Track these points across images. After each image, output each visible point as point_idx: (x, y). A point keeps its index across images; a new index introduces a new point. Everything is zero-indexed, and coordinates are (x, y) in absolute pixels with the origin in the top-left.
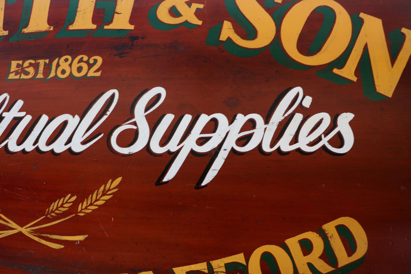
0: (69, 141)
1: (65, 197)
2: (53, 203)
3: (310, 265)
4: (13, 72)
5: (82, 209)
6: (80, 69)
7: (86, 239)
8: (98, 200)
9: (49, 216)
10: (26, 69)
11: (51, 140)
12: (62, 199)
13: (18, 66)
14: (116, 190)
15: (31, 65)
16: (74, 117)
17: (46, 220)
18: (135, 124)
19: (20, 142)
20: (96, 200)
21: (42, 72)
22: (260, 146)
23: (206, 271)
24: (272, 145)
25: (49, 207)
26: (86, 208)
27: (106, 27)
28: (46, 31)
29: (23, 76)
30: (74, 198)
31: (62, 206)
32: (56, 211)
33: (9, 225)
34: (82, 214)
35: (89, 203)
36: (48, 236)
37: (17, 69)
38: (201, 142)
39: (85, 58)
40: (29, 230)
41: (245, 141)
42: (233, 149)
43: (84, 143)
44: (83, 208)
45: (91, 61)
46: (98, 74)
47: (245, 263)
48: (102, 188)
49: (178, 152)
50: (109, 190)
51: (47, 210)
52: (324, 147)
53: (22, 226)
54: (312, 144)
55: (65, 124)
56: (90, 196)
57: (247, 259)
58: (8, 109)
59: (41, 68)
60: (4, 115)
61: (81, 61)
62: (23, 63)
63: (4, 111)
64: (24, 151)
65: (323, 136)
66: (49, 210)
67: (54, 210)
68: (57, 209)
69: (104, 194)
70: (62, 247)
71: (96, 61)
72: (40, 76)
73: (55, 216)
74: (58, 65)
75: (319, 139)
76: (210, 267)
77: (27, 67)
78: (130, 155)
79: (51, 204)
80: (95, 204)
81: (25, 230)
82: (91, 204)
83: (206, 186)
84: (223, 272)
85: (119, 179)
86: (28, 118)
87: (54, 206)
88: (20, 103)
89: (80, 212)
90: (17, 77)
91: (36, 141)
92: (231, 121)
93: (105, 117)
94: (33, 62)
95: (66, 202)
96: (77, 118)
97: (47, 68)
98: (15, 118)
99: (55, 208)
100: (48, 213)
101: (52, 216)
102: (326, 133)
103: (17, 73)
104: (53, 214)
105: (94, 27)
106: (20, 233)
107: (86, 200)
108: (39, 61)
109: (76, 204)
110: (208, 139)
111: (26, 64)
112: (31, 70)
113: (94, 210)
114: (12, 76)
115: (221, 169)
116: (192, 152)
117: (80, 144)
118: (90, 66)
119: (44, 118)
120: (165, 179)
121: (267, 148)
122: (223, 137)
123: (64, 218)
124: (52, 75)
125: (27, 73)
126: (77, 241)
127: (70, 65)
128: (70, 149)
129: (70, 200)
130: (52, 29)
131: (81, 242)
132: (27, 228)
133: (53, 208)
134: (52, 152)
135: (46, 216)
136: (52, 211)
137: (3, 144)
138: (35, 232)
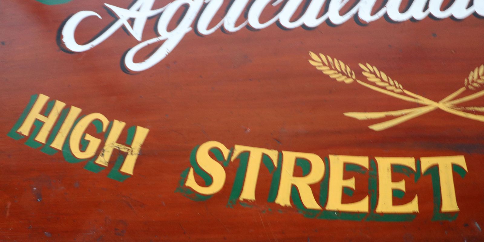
0: (470, 4)
9: (470, 87)
11: (446, 4)
17: (468, 92)
19: (404, 7)
25: (467, 77)
32: (479, 81)
40: (448, 104)
53: (437, 100)
68: (479, 78)
79: (469, 73)
99: (476, 77)
100: (468, 84)
104: (475, 85)
106: (438, 110)
128: (475, 14)
132: (444, 103)
133: (473, 78)
134: (452, 17)
135: (467, 88)
136: (473, 82)
137: (381, 13)
138: (458, 106)
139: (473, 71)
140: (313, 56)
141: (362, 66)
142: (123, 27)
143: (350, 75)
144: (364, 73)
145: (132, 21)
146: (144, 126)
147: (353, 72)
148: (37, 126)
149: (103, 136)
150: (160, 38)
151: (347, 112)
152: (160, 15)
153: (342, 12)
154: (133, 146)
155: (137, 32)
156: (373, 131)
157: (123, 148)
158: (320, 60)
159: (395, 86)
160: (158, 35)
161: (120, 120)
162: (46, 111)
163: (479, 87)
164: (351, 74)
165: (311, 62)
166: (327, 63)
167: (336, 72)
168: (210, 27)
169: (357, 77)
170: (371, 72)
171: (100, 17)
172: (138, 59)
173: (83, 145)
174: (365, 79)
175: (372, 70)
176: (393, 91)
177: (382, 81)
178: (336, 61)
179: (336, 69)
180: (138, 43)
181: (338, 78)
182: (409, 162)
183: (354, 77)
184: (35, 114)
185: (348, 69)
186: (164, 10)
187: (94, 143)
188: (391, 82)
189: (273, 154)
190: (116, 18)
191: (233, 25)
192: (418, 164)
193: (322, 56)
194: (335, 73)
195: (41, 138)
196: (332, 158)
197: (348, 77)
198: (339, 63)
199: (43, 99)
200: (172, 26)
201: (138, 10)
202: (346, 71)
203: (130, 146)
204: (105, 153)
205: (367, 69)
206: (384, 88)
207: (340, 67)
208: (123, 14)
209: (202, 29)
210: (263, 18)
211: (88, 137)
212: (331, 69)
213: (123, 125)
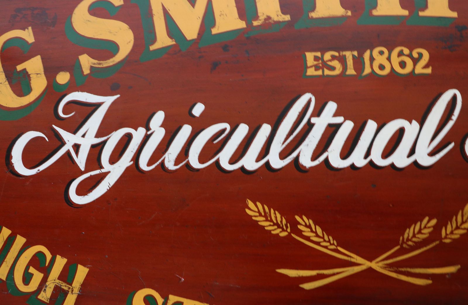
0: (412, 152)
1: (421, 221)
2: (408, 230)
4: (311, 67)
5: (446, 234)
6: (403, 65)
7: (459, 270)
9: (404, 246)
10: (329, 63)
11: (388, 152)
12: (418, 224)
13: (316, 58)
15: (333, 58)
16: (411, 123)
17: (402, 251)
19: (346, 153)
20: (463, 223)
21: (352, 67)
25: (403, 235)
26: (452, 233)
27: (421, 14)
28: (343, 17)
29: (327, 72)
30: (434, 222)
31: (420, 232)
32: (414, 239)
33: (353, 260)
34: (447, 241)
35: (454, 226)
36: (409, 270)
37: (316, 63)
39: (406, 51)
40: (381, 264)
43: (432, 154)
44: (448, 232)
45: (415, 55)
46: (429, 71)
51: (401, 238)
53: (370, 260)
55: (401, 132)
56: (454, 218)
58: (318, 113)
59: (350, 62)
60: (313, 120)
61: (401, 54)
62: (323, 55)
63: (313, 115)
64: (353, 166)
66: (403, 239)
67: (410, 238)
68: (414, 236)
70: (430, 282)
71: (421, 55)
72: (351, 71)
73: (412, 245)
74: (372, 59)
77: (330, 61)
79: (405, 230)
80: (463, 226)
81: (377, 265)
82: (457, 228)
86: (348, 127)
87: (409, 233)
88: (331, 107)
89: (446, 238)
90: (320, 73)
91: (368, 154)
93: (450, 124)
94: (336, 54)
95: (425, 227)
96: (415, 125)
97: (359, 63)
98: (330, 126)
99: (411, 235)
100: (403, 242)
101: (408, 245)
103: (317, 68)
104: (410, 243)
105: (406, 13)
106: (370, 269)
107: (449, 223)
108: (344, 53)
109: (437, 229)
111: (327, 56)
112: (336, 64)
113: (462, 235)
114: (311, 72)
117: (427, 155)
118: (415, 61)
119: (371, 126)
123: (426, 246)
124: (367, 70)
125: (333, 68)
126: (448, 274)
127: (389, 59)
128: (415, 163)
129: (429, 225)
130: (349, 13)
131: (452, 274)
132: (378, 262)
133: (409, 235)
134: (393, 166)
135: (402, 246)
136: (408, 240)
137: (322, 158)
138: (390, 266)
139: (409, 228)
140: (251, 204)
141: (298, 218)
142: (68, 153)
143: (285, 228)
144: (300, 227)
145: (77, 147)
146: (84, 265)
147: (289, 225)
149: (46, 271)
150: (103, 171)
151: (280, 268)
152: (104, 143)
153: (283, 155)
154: (73, 285)
155: (81, 160)
156: (303, 289)
157: (64, 286)
158: (256, 210)
159: (329, 241)
160: (101, 167)
161: (63, 256)
163: (413, 245)
164: (287, 227)
165: (248, 211)
166: (263, 214)
167: (272, 224)
169: (292, 231)
170: (306, 226)
171: (46, 139)
172: (82, 190)
173: (27, 278)
174: (299, 233)
175: (308, 224)
176: (326, 247)
177: (317, 236)
178: (272, 211)
179: (271, 221)
180: (82, 173)
181: (274, 230)
183: (289, 230)
185: (284, 221)
186: (108, 139)
187: (37, 276)
188: (326, 238)
190: (62, 143)
191: (173, 163)
193: (259, 204)
194: (270, 225)
197: (283, 230)
198: (275, 213)
201: (83, 136)
202: (281, 222)
203: (71, 285)
204: (47, 289)
205: (303, 221)
206: (318, 244)
207: (276, 218)
208: (69, 139)
209: (143, 164)
210: (202, 158)
211: (32, 270)
212: (267, 220)
213: (65, 260)
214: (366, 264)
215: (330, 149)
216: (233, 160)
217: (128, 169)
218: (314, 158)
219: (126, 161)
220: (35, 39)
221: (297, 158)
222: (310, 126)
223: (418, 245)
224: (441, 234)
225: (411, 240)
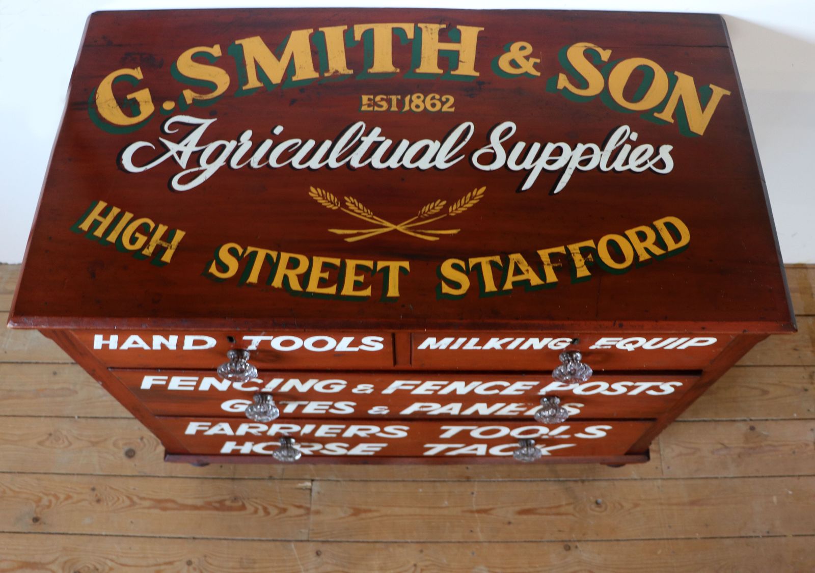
0: (433, 159)
1: (435, 202)
2: (424, 207)
3: (647, 250)
4: (365, 105)
5: (452, 210)
6: (433, 105)
7: (459, 232)
8: (467, 203)
9: (421, 216)
10: (379, 103)
11: (415, 159)
12: (433, 204)
13: (369, 99)
14: (482, 196)
15: (382, 99)
16: (434, 142)
17: (420, 220)
18: (492, 148)
19: (384, 159)
20: (465, 204)
21: (396, 105)
22: (598, 167)
23: (565, 253)
24: (608, 166)
25: (421, 210)
26: (456, 209)
27: (452, 73)
28: (393, 73)
29: (376, 109)
30: (444, 203)
31: (433, 208)
32: (429, 213)
33: (383, 224)
34: (453, 214)
35: (459, 205)
36: (423, 231)
37: (369, 102)
38: (550, 162)
39: (437, 97)
40: (404, 227)
41: (585, 163)
42: (576, 168)
43: (448, 161)
44: (454, 209)
45: (444, 99)
46: (453, 110)
47: (594, 246)
48: (469, 195)
49: (532, 169)
50: (476, 196)
51: (419, 212)
52: (650, 169)
53: (396, 224)
54: (639, 166)
55: (426, 148)
56: (459, 201)
57: (596, 244)
58: (367, 134)
59: (394, 103)
60: (363, 139)
61: (433, 98)
62: (374, 98)
63: (363, 135)
64: (389, 168)
65: (648, 161)
66: (421, 212)
67: (426, 211)
68: (429, 211)
69: (471, 198)
70: (437, 239)
71: (448, 100)
72: (394, 108)
73: (427, 216)
74: (411, 101)
75: (646, 163)
76: (567, 250)
77: (380, 101)
78: (490, 171)
79: (423, 207)
80: (465, 206)
81: (401, 228)
82: (461, 207)
83: (558, 193)
84: (578, 253)
85: (483, 189)
86: (388, 143)
87: (425, 209)
88: (377, 130)
90: (371, 109)
91: (401, 160)
92: (573, 148)
93: (464, 144)
94: (385, 97)
95: (437, 206)
96: (438, 143)
97: (401, 104)
98: (375, 142)
99: (427, 210)
100: (421, 214)
101: (424, 216)
102: (651, 159)
103: (369, 106)
104: (426, 215)
105: (441, 71)
106: (395, 231)
107: (455, 204)
108: (391, 97)
109: (446, 208)
110: (555, 161)
111: (378, 98)
112: (384, 104)
113: (463, 211)
114: (364, 108)
115: (568, 182)
116: (543, 169)
117: (443, 162)
118: (443, 103)
119: (405, 143)
120: (524, 188)
121: (603, 168)
122: (568, 159)
123: (436, 217)
124: (407, 108)
125: (381, 106)
126: (451, 234)
127: (424, 101)
128: (435, 167)
129: (441, 204)
130: (398, 70)
131: (454, 235)
132: (401, 226)
134: (418, 168)
135: (419, 217)
136: (424, 213)
137: (367, 162)
138: (410, 229)
139: (426, 206)
140: (313, 189)
141: (346, 198)
142: (172, 157)
143: (336, 204)
144: (347, 204)
145: (180, 153)
146: (182, 229)
147: (339, 202)
148: (96, 224)
149: (150, 235)
150: (201, 168)
151: (331, 228)
152: (202, 151)
153: (338, 160)
154: (172, 243)
155: (183, 162)
156: (346, 242)
157: (165, 245)
158: (316, 192)
159: (368, 212)
160: (199, 166)
161: (164, 224)
162: (104, 214)
164: (338, 203)
165: (310, 194)
166: (321, 195)
167: (327, 201)
168: (239, 164)
169: (341, 206)
170: (352, 203)
171: (154, 147)
172: (182, 181)
173: (133, 240)
174: (347, 207)
175: (353, 201)
176: (365, 216)
177: (359, 209)
178: (328, 194)
179: (327, 199)
180: (183, 170)
181: (328, 205)
182: (369, 264)
183: (339, 205)
184: (95, 215)
185: (336, 200)
186: (206, 148)
187: (142, 239)
188: (365, 210)
189: (274, 254)
190: (168, 150)
191: (257, 163)
192: (375, 265)
193: (319, 190)
194: (326, 203)
195: (99, 233)
196: (315, 259)
197: (335, 205)
198: (330, 195)
199: (102, 205)
200: (211, 160)
201: (186, 145)
202: (334, 200)
203: (170, 243)
204: (150, 247)
205: (350, 201)
206: (360, 214)
207: (331, 198)
208: (173, 147)
209: (234, 164)
210: (279, 161)
211: (137, 235)
212: (324, 199)
213: (166, 228)
214: (391, 227)
215: (373, 157)
216: (302, 162)
217: (221, 168)
218: (361, 162)
219: (220, 162)
220: (143, 76)
221: (349, 161)
222: (360, 142)
223: (431, 217)
224: (448, 210)
225: (426, 213)
